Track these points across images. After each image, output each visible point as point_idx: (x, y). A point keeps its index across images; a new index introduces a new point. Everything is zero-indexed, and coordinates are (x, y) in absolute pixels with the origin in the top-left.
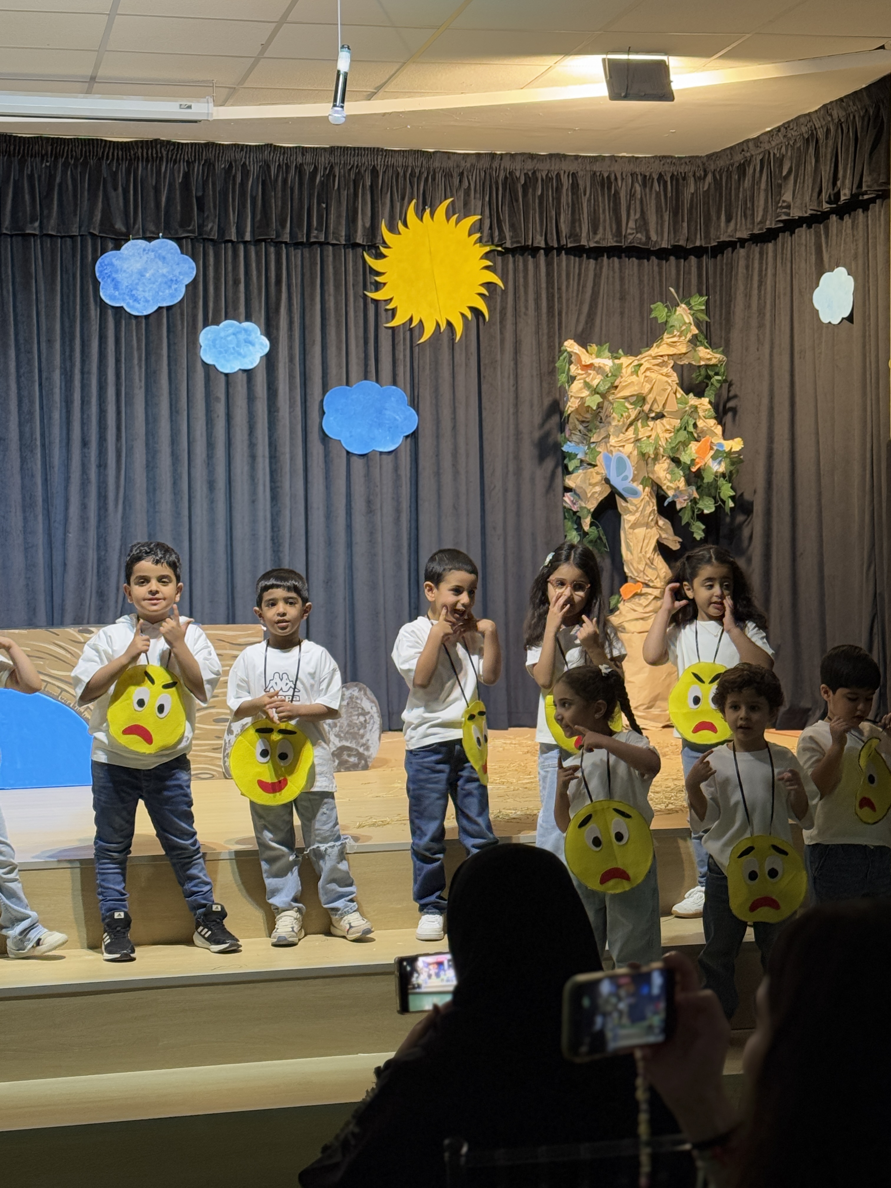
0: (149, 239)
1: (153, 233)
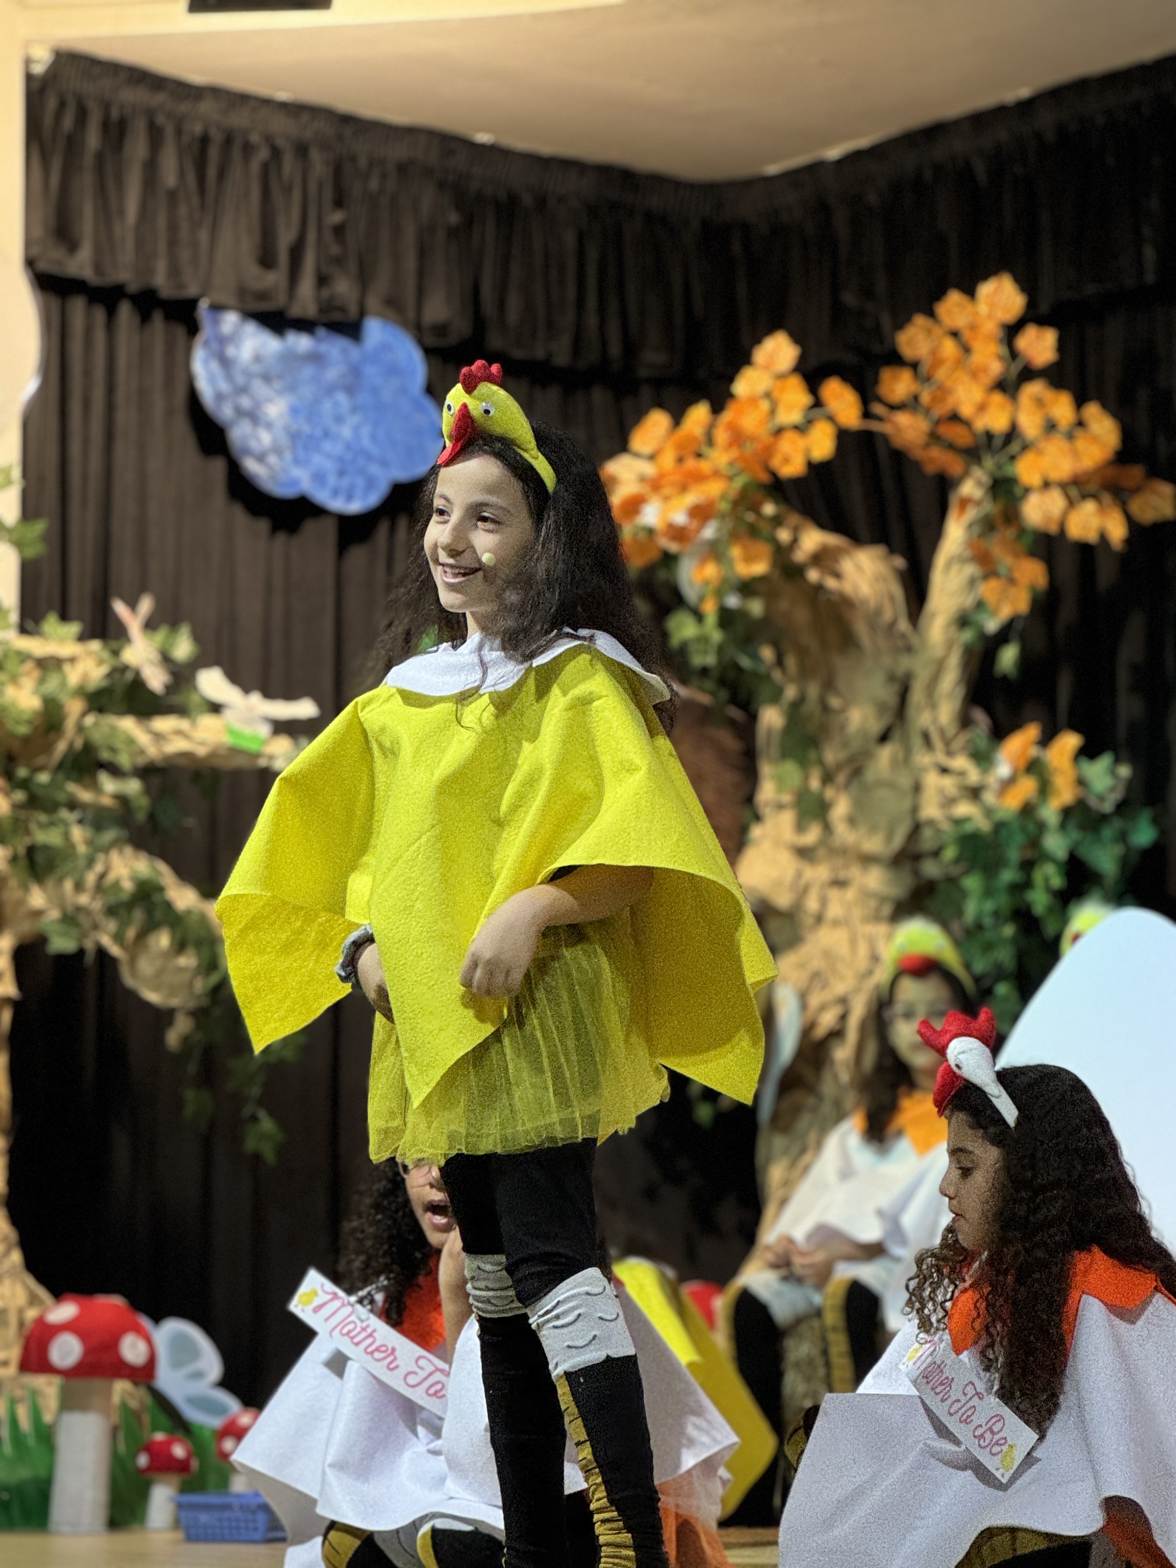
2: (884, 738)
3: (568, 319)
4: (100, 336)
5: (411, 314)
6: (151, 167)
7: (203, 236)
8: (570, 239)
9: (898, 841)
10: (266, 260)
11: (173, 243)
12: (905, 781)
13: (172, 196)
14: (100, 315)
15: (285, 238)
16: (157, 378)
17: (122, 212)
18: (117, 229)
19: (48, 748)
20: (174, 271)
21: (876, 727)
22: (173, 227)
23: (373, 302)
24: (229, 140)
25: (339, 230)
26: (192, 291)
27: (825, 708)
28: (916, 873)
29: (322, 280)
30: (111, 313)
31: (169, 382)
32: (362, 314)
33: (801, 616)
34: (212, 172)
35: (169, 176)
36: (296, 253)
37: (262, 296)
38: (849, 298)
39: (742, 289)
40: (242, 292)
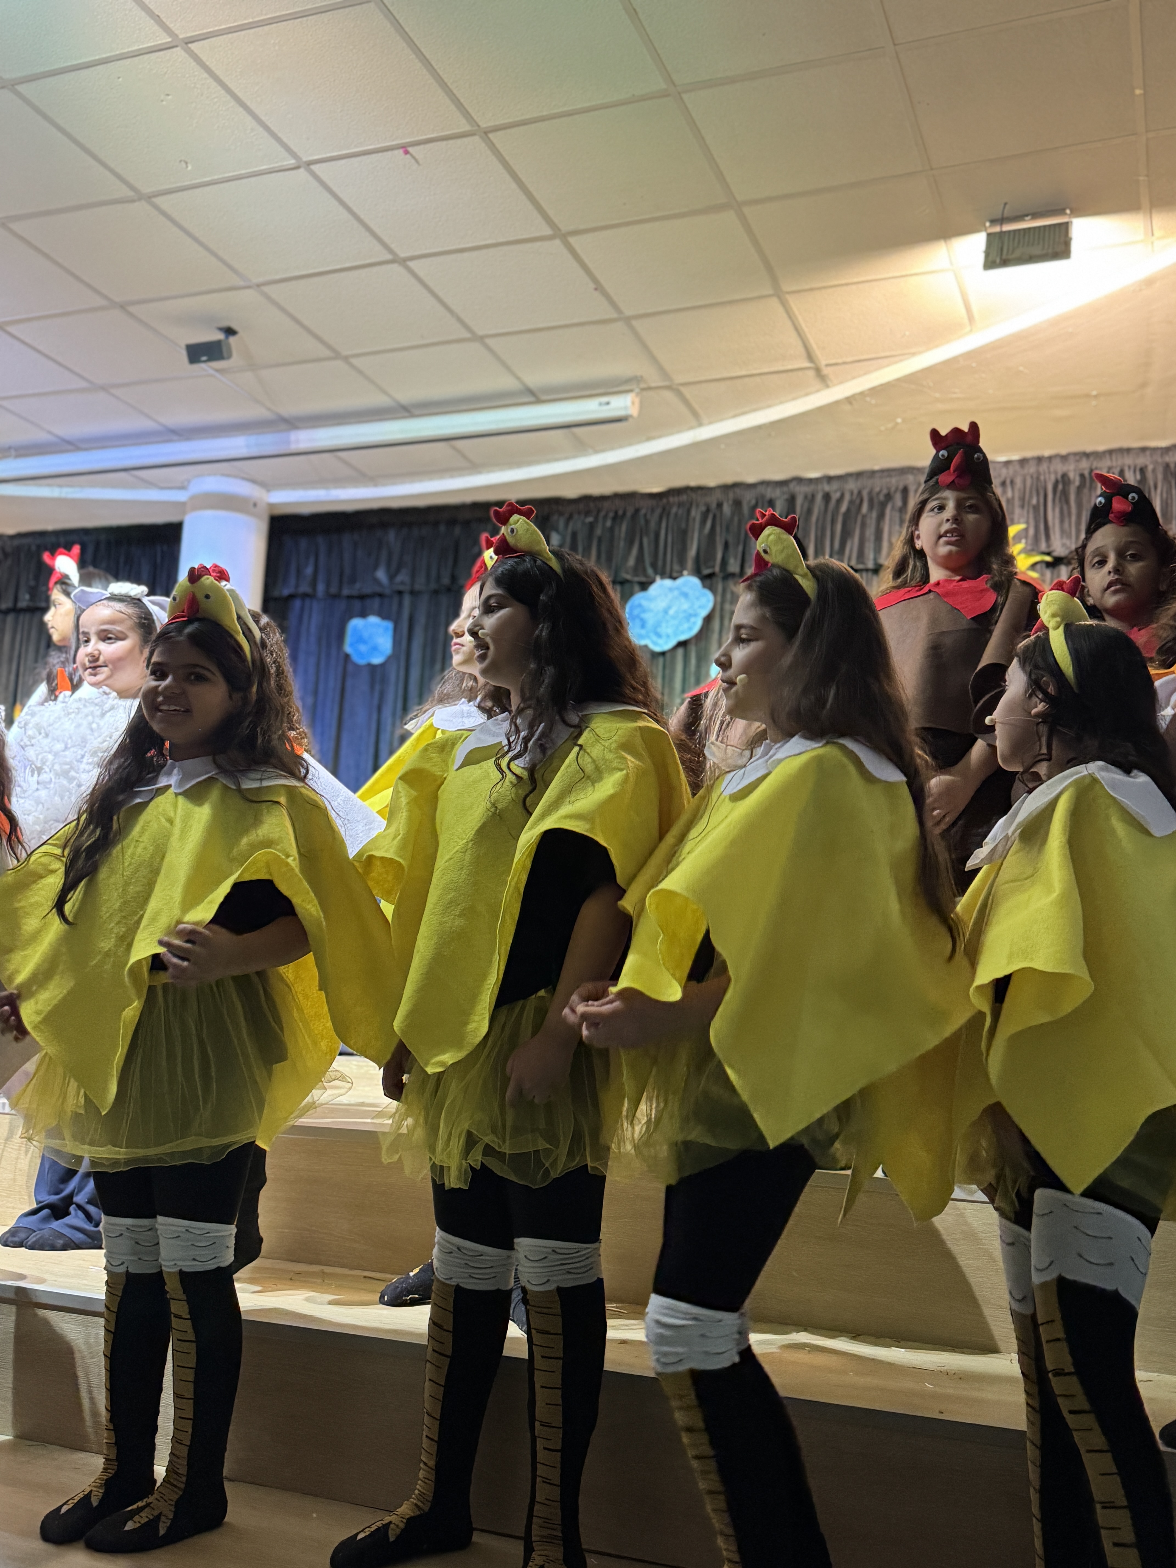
0: (674, 578)
1: (678, 572)
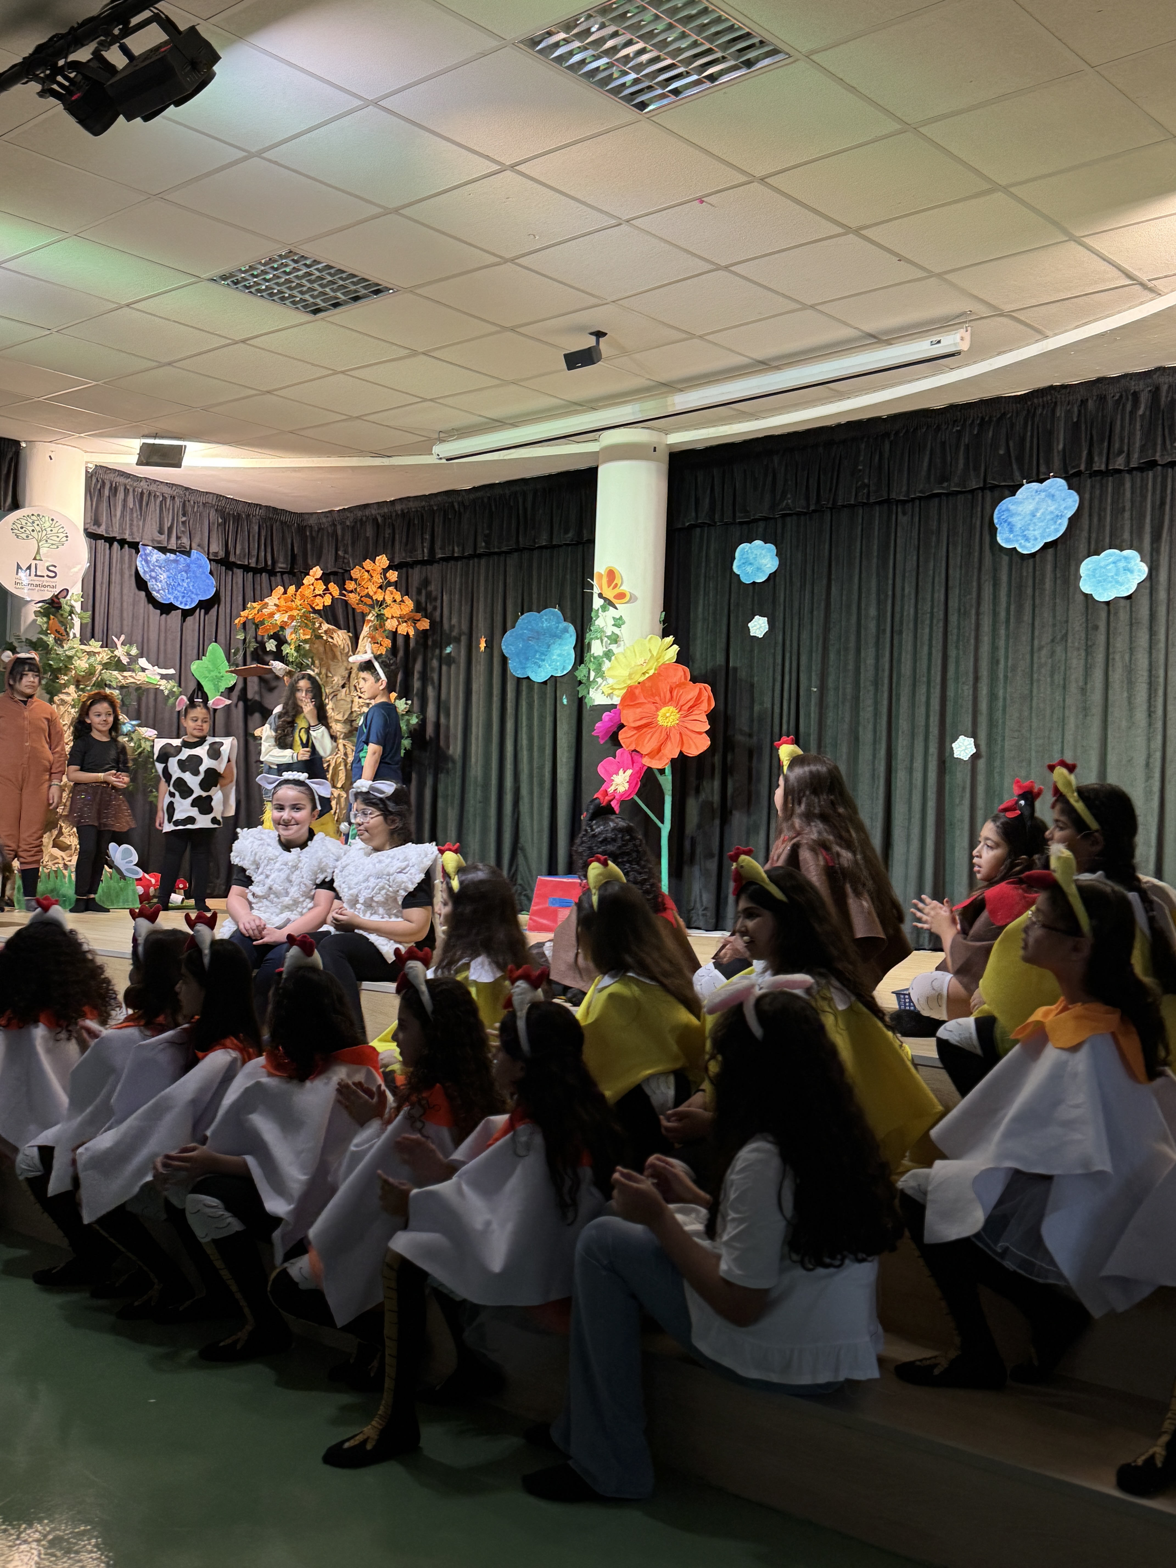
0: (1041, 481)
1: (1045, 474)
2: (343, 686)
3: (255, 552)
4: (108, 552)
5: (206, 549)
6: (125, 501)
7: (141, 523)
8: (256, 528)
9: (346, 717)
10: (161, 532)
11: (131, 525)
12: (349, 699)
13: (132, 510)
14: (107, 545)
15: (167, 525)
16: (126, 565)
17: (115, 515)
18: (113, 519)
19: (90, 679)
20: (132, 534)
21: (342, 683)
22: (131, 520)
23: (194, 545)
24: (150, 494)
25: (184, 523)
26: (137, 540)
27: (327, 676)
28: (351, 726)
29: (178, 538)
30: (111, 546)
31: (130, 567)
32: (191, 549)
33: (321, 649)
34: (144, 503)
35: (130, 504)
36: (170, 529)
37: (159, 542)
38: (340, 553)
39: (309, 546)
40: (153, 540)
